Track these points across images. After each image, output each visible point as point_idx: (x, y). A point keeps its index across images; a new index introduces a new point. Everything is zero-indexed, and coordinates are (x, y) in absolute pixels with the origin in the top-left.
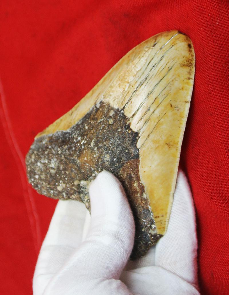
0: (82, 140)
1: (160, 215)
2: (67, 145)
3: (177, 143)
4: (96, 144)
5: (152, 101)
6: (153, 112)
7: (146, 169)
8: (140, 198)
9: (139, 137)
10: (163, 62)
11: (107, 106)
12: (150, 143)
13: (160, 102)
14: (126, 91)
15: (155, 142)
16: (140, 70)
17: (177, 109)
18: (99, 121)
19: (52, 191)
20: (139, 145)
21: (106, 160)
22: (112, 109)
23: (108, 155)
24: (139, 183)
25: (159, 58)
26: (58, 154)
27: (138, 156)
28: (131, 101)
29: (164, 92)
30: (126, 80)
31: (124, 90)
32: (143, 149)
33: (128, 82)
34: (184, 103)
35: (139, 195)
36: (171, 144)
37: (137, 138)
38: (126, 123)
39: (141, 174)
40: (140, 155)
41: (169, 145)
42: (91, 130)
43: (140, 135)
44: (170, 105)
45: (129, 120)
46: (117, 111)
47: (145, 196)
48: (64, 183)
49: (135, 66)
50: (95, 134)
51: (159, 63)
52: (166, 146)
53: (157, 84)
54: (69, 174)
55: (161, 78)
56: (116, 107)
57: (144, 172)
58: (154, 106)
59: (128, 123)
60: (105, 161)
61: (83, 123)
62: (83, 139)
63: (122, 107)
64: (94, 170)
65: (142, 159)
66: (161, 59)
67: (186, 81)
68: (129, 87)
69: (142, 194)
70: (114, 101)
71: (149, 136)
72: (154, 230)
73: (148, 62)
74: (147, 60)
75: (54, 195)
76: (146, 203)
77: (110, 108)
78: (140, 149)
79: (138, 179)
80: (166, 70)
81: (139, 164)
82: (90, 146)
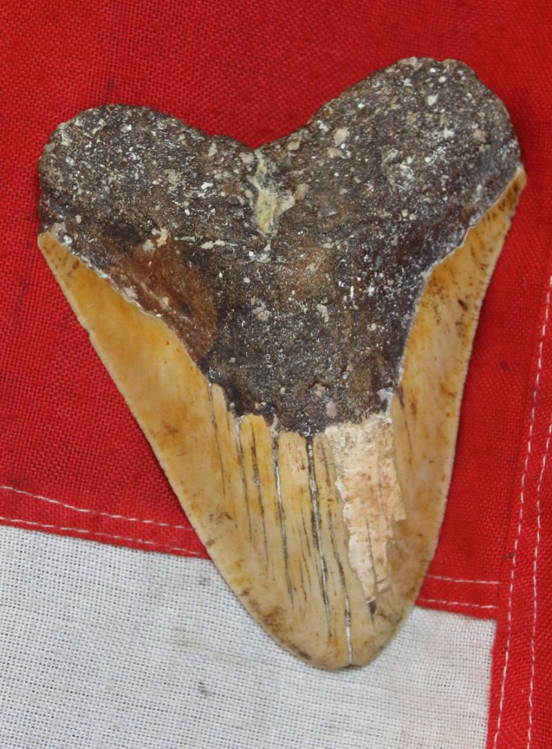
0: (358, 295)
1: (75, 274)
2: (393, 248)
3: (162, 446)
4: (313, 318)
5: (265, 501)
6: (244, 480)
7: (169, 351)
8: (137, 281)
9: (229, 409)
10: (316, 592)
11: (358, 412)
12: (201, 409)
13: (251, 510)
14: (335, 479)
15: (197, 421)
16: (346, 543)
17: (215, 517)
18: (349, 368)
19: (361, 106)
20: (218, 393)
21: (260, 306)
22: (338, 420)
23: (265, 319)
24: (160, 311)
25: (330, 594)
26: (404, 207)
27: (204, 365)
28: (307, 470)
29: (261, 537)
30: (358, 500)
31: (343, 477)
32: (204, 391)
33: (348, 499)
34: (212, 538)
35: (143, 285)
36: (170, 437)
37: (232, 404)
38: (279, 417)
39: (171, 334)
40: (200, 372)
41: (173, 431)
42: (354, 334)
43: (231, 415)
44: (231, 515)
45: (278, 428)
46: (321, 422)
47: (130, 293)
48: (337, 158)
49: (369, 539)
50: (334, 333)
51: (322, 584)
52: (173, 425)
53: (285, 542)
54: (336, 193)
55: (290, 560)
56: (331, 431)
57: (168, 343)
58: (253, 496)
59: (276, 419)
60: (260, 301)
61: (396, 325)
62: (357, 299)
63: (316, 440)
64: (274, 259)
65: (192, 368)
66: (324, 595)
67: (246, 585)
68: (337, 492)
69: (139, 291)
70: (347, 439)
71: (215, 426)
72: (62, 235)
73: (346, 569)
74: (354, 571)
75: (351, 101)
76: (116, 278)
77: (346, 415)
78: (210, 384)
79: (167, 316)
80: (297, 583)
81: (188, 352)
82: (326, 301)
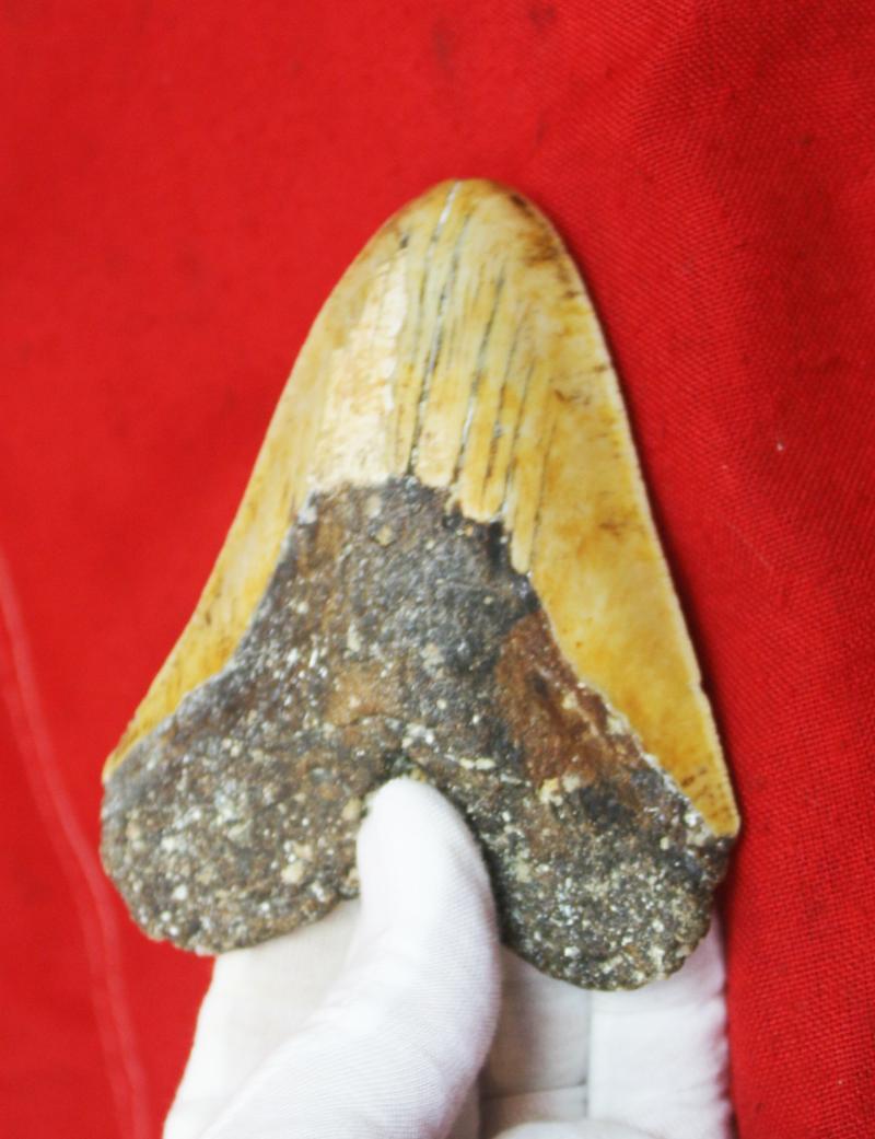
0: (306, 653)
1: (693, 771)
2: (256, 707)
3: (633, 513)
4: (368, 634)
5: (494, 402)
6: (516, 436)
7: (579, 633)
8: (602, 741)
9: (510, 535)
10: (465, 273)
11: (344, 497)
12: (554, 545)
13: (520, 395)
14: (392, 412)
15: (566, 531)
16: (404, 328)
17: (582, 400)
18: (340, 559)
19: (265, 907)
20: (519, 559)
21: (432, 666)
22: (370, 491)
23: (430, 646)
24: (579, 692)
25: (447, 266)
26: (233, 760)
27: (532, 604)
28: (424, 432)
29: (518, 360)
30: (373, 380)
31: (382, 414)
32: (542, 567)
33: (383, 383)
34: (594, 375)
35: (594, 731)
36: (618, 519)
37: (504, 540)
38: (443, 511)
39: (569, 655)
40: (539, 594)
41: (611, 526)
42: (324, 602)
43: (508, 526)
44: (554, 401)
45: (448, 495)
46: (392, 490)
47: (617, 725)
48: (302, 843)
49: (377, 328)
50: (348, 608)
51: (454, 281)
52: (606, 536)
53: (484, 344)
54: (311, 797)
55: (485, 320)
56: (379, 477)
57: (579, 645)
58: (510, 414)
59: (448, 506)
60: (430, 671)
61: (278, 605)
62: (310, 648)
63: (403, 468)
64: (402, 726)
65: (551, 603)
66: (455, 266)
67: (566, 304)
68: (394, 393)
69: (602, 723)
70: (363, 463)
71: (537, 518)
72: (698, 829)
73: (416, 293)
74: (408, 291)
75: (276, 916)
76: (632, 750)
77: (358, 496)
78: (529, 575)
79: (570, 680)
80: (487, 291)
81: (549, 627)
82: (347, 654)
